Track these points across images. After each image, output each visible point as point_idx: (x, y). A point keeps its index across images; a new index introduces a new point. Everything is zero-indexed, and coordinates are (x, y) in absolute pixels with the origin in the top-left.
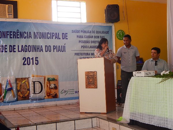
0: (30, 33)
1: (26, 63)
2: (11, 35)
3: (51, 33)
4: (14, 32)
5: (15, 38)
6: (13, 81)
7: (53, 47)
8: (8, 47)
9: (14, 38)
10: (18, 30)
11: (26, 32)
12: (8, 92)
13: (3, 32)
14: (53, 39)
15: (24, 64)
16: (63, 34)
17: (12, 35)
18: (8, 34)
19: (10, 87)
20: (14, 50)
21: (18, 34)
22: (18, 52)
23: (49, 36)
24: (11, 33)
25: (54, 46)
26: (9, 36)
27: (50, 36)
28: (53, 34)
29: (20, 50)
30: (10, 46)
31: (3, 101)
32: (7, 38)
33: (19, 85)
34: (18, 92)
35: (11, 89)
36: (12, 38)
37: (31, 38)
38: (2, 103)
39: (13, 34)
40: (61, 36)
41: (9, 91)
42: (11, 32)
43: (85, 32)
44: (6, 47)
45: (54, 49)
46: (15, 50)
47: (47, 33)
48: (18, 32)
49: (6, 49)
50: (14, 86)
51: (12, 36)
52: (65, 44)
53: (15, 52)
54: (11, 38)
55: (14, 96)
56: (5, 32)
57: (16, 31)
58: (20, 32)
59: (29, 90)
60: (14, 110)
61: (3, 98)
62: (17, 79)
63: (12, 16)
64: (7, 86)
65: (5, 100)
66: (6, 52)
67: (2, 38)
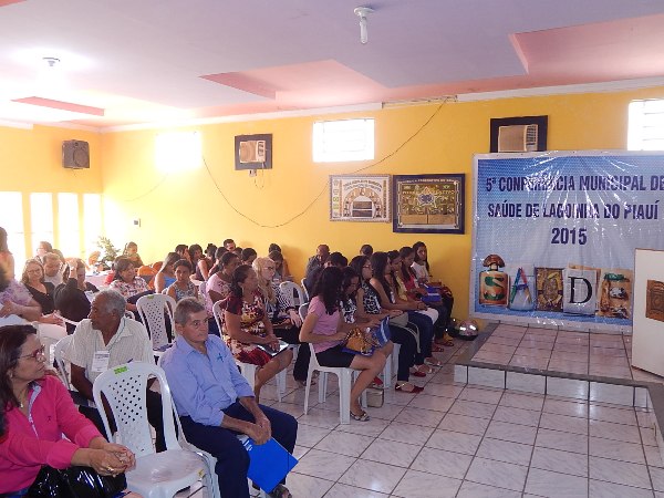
0: (572, 178)
1: (558, 239)
3: (621, 177)
5: (539, 190)
6: (529, 272)
8: (523, 208)
9: (535, 190)
10: (545, 174)
11: (564, 177)
12: (518, 291)
14: (625, 189)
15: (554, 242)
16: (653, 177)
19: (523, 283)
20: (535, 213)
22: (544, 217)
27: (618, 184)
28: (627, 180)
29: (548, 213)
30: (528, 205)
31: (508, 307)
33: (541, 281)
34: (539, 294)
35: (525, 287)
36: (531, 189)
37: (574, 189)
38: (506, 309)
39: (536, 181)
40: (647, 184)
41: (520, 291)
44: (519, 208)
45: (626, 212)
46: (537, 213)
47: (611, 179)
49: (520, 210)
50: (531, 280)
51: (532, 186)
52: (657, 202)
53: (538, 216)
55: (530, 300)
56: (518, 178)
57: (541, 176)
59: (561, 292)
60: (529, 327)
61: (509, 302)
62: (536, 270)
63: (535, 147)
64: (517, 281)
65: (512, 305)
66: (520, 216)
67: (513, 190)
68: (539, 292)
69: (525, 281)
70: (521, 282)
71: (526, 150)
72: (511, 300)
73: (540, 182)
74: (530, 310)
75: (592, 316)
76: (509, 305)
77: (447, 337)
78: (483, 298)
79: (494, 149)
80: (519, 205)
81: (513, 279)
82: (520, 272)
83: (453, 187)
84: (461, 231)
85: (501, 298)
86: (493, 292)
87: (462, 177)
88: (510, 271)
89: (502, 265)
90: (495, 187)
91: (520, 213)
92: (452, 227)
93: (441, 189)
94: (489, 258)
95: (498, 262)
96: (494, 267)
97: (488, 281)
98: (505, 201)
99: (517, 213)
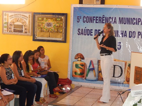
0: (115, 18)
3: (137, 19)
4: (100, 17)
5: (101, 23)
7: (138, 34)
8: (93, 31)
9: (99, 23)
10: (104, 15)
11: (112, 17)
12: (90, 71)
13: (90, 17)
14: (138, 24)
17: (97, 20)
18: (94, 20)
21: (104, 19)
23: (135, 21)
24: (97, 18)
25: (139, 32)
26: (95, 21)
27: (136, 22)
28: (139, 20)
30: (95, 30)
31: (85, 79)
32: (93, 23)
34: (99, 73)
35: (93, 69)
36: (97, 23)
37: (116, 23)
38: (85, 80)
39: (99, 19)
41: (91, 71)
42: (97, 17)
44: (92, 31)
47: (132, 19)
48: (104, 18)
49: (92, 32)
51: (98, 21)
54: (96, 22)
55: (95, 76)
56: (92, 17)
57: (102, 17)
58: (106, 17)
60: (94, 88)
61: (86, 76)
62: (99, 61)
63: (100, 2)
64: (89, 66)
65: (87, 78)
66: (92, 35)
67: (89, 22)
69: (93, 66)
70: (91, 67)
71: (95, 4)
72: (87, 75)
73: (101, 19)
74: (95, 81)
75: (122, 84)
76: (86, 78)
77: (57, 94)
78: (74, 74)
79: (81, 2)
81: (88, 65)
82: (91, 62)
83: (61, 20)
84: (65, 41)
85: (82, 74)
86: (79, 71)
87: (65, 15)
88: (87, 61)
89: (83, 58)
90: (81, 20)
91: (92, 34)
92: (61, 39)
93: (56, 20)
94: (78, 55)
95: (80, 57)
96: (79, 59)
97: (77, 66)
98: (85, 28)
99: (91, 34)
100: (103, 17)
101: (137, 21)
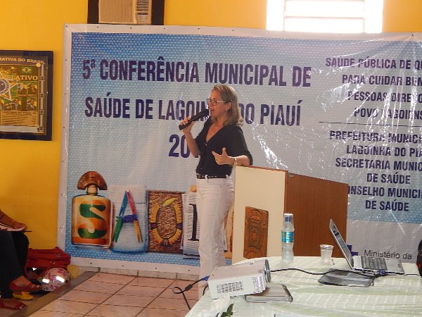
0: (195, 65)
1: (178, 150)
2: (141, 71)
3: (257, 66)
4: (150, 63)
5: (154, 80)
6: (139, 198)
7: (262, 110)
8: (132, 105)
9: (148, 79)
10: (161, 58)
11: (185, 63)
12: (124, 224)
13: (121, 62)
14: (261, 83)
15: (172, 154)
16: (295, 68)
17: (143, 71)
18: (135, 70)
19: (131, 213)
20: (147, 113)
21: (161, 67)
22: (160, 118)
23: (251, 74)
24: (143, 67)
25: (263, 106)
26: (135, 75)
27: (254, 76)
28: (264, 71)
29: (164, 113)
30: (138, 101)
31: (111, 248)
32: (131, 79)
33: (154, 211)
34: (152, 228)
35: (133, 219)
36: (143, 79)
37: (198, 81)
38: (109, 251)
39: (148, 67)
40: (288, 77)
41: (127, 224)
42: (143, 63)
43: (372, 63)
44: (127, 105)
45: (263, 114)
46: (150, 113)
47: (244, 68)
48: (163, 64)
49: (128, 108)
50: (141, 209)
51: (144, 75)
52: (300, 102)
53: (151, 117)
54: (140, 78)
55: (140, 238)
56: (126, 62)
57: (155, 61)
58: (168, 63)
59: (180, 226)
60: (137, 276)
61: (113, 240)
62: (149, 194)
63: (148, 18)
64: (122, 210)
65: (117, 245)
66: (128, 116)
67: (118, 78)
68: (152, 226)
69: (134, 210)
70: (128, 212)
71: (135, 22)
72: (115, 237)
73: (154, 68)
74: (140, 252)
76: (112, 245)
77: (25, 296)
78: (77, 235)
79: (93, 17)
80: (127, 101)
81: (118, 208)
82: (128, 197)
83: (36, 71)
84: (47, 135)
85: (102, 235)
86: (90, 225)
87: (48, 57)
88: (114, 195)
89: (103, 186)
90: (95, 72)
91: (127, 112)
92: (34, 130)
93: (19, 72)
94: (86, 176)
95: (95, 181)
96: (92, 190)
97: (84, 209)
98: (108, 94)
99: (124, 112)
100: (160, 64)
101: (259, 73)
